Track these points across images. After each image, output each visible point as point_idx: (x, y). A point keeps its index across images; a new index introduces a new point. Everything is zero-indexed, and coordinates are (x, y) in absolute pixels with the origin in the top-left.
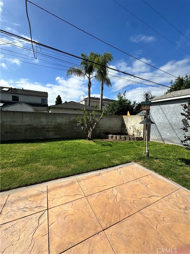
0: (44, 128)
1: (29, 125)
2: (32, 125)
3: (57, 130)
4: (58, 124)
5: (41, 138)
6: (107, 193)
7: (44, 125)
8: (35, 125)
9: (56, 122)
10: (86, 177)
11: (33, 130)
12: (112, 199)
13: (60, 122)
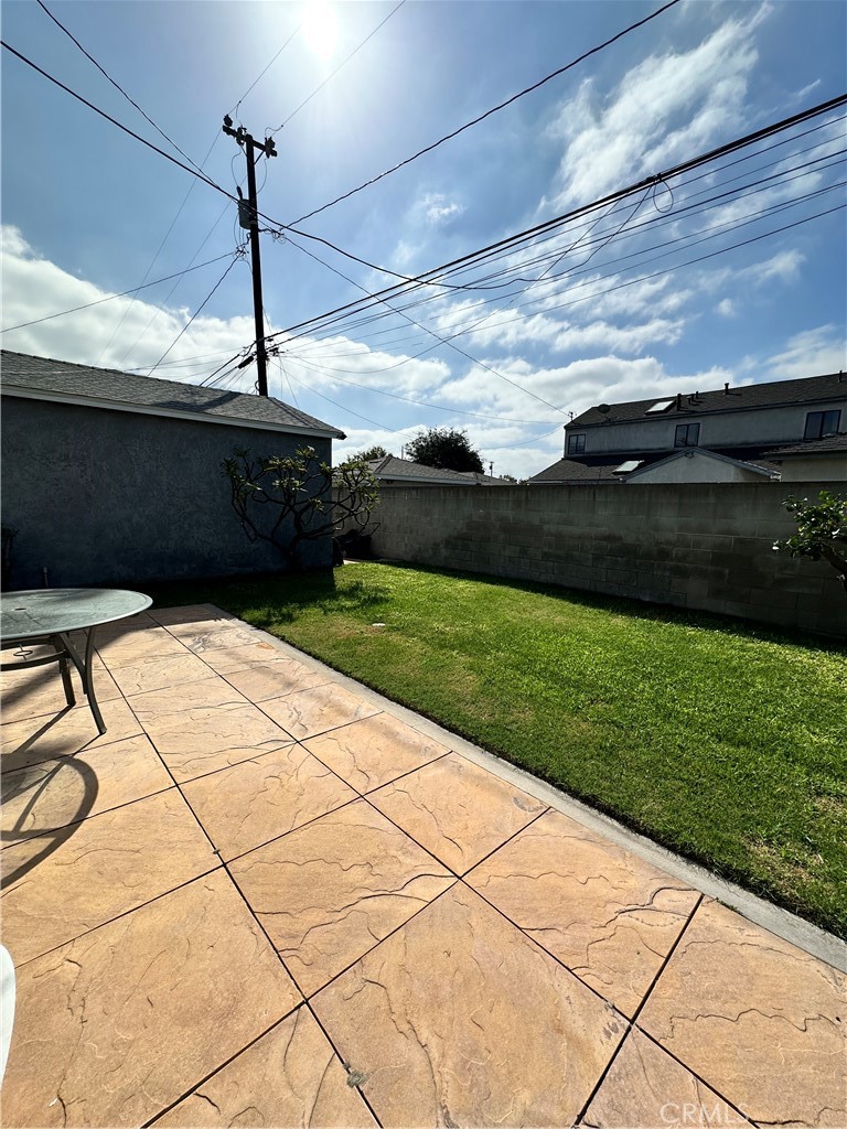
0: (664, 554)
1: (610, 538)
2: (620, 538)
3: (727, 571)
4: (741, 541)
5: (648, 600)
6: (401, 858)
7: (668, 542)
8: (630, 539)
9: (728, 532)
10: (477, 771)
11: (620, 559)
12: (371, 880)
13: (754, 534)
